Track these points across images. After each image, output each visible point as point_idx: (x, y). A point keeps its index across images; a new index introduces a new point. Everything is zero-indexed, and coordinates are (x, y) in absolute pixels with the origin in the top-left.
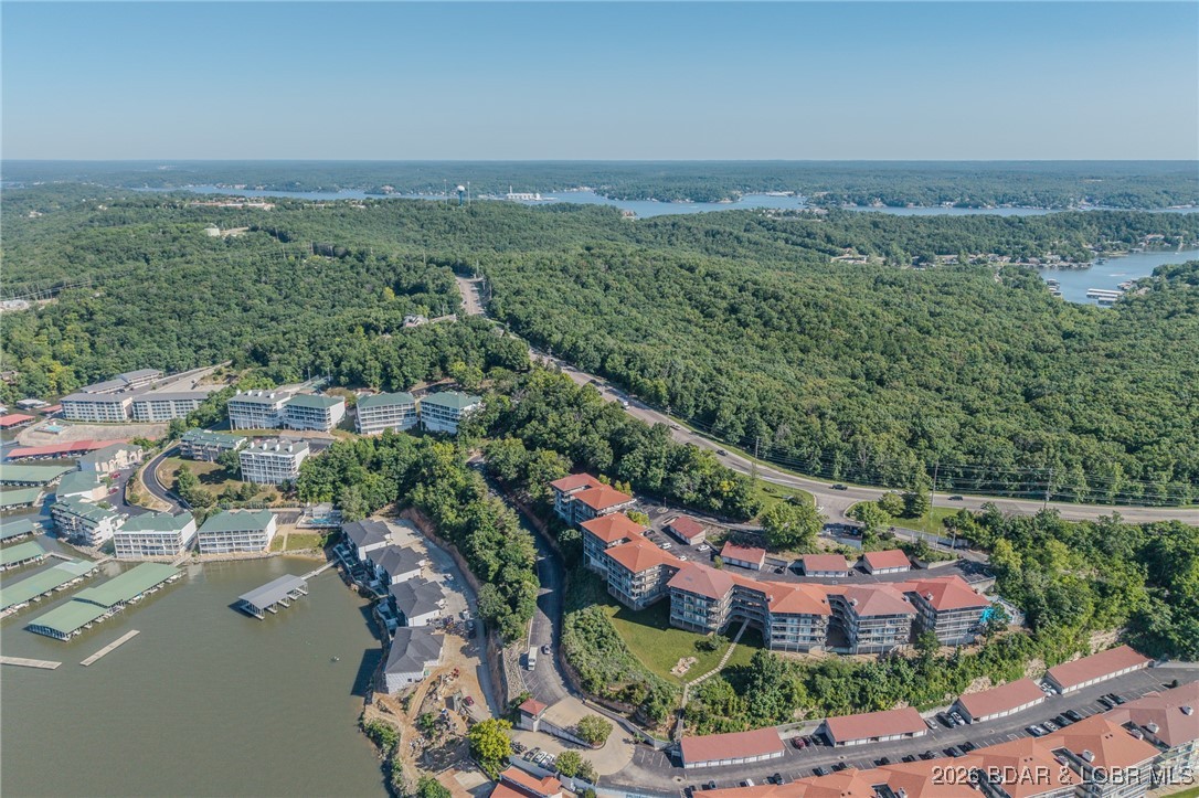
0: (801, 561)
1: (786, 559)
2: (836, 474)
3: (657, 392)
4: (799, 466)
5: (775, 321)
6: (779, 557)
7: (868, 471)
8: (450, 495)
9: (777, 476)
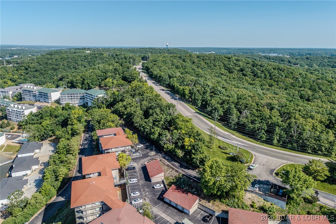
0: (226, 212)
1: (215, 208)
2: (275, 142)
3: (184, 92)
4: (252, 135)
5: (259, 74)
6: (210, 205)
7: (297, 142)
8: (68, 133)
9: (234, 139)
